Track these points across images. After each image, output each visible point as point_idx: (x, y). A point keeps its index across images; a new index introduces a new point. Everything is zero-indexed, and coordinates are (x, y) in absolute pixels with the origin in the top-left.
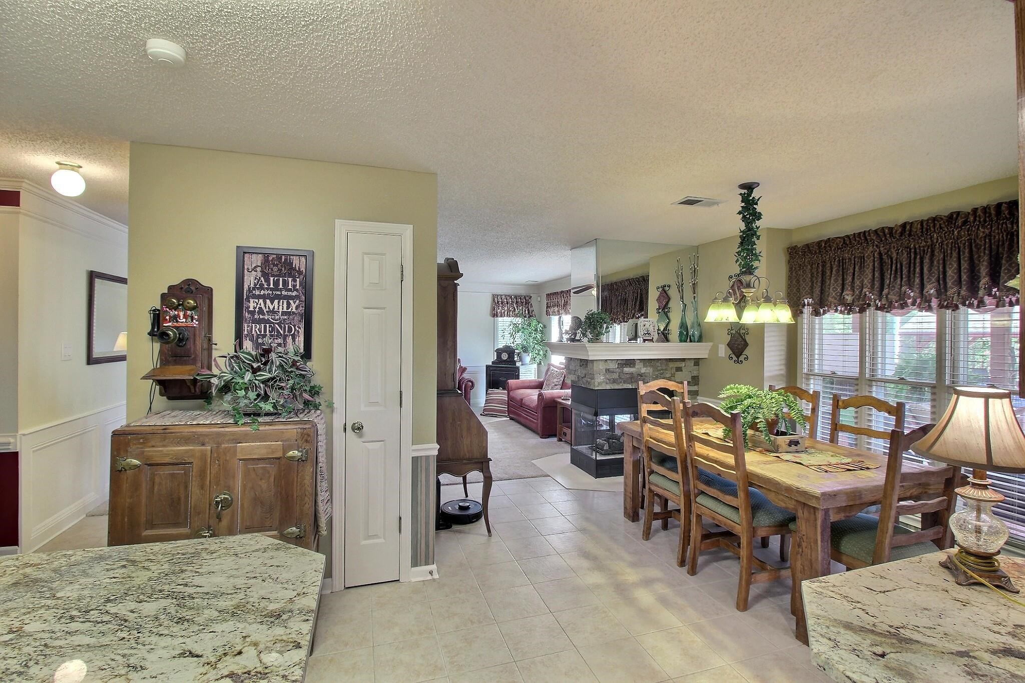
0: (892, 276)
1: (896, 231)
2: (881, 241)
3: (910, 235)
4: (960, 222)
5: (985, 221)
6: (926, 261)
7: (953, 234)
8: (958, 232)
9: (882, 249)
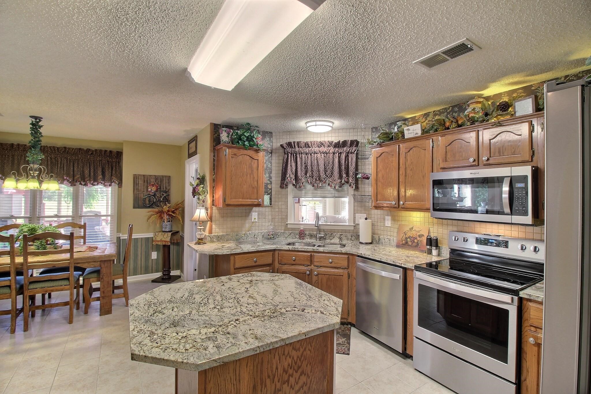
0: (59, 170)
1: (61, 150)
2: (52, 152)
3: (67, 153)
4: (90, 153)
5: (100, 155)
6: (76, 165)
7: (87, 157)
8: (90, 157)
9: (52, 156)
